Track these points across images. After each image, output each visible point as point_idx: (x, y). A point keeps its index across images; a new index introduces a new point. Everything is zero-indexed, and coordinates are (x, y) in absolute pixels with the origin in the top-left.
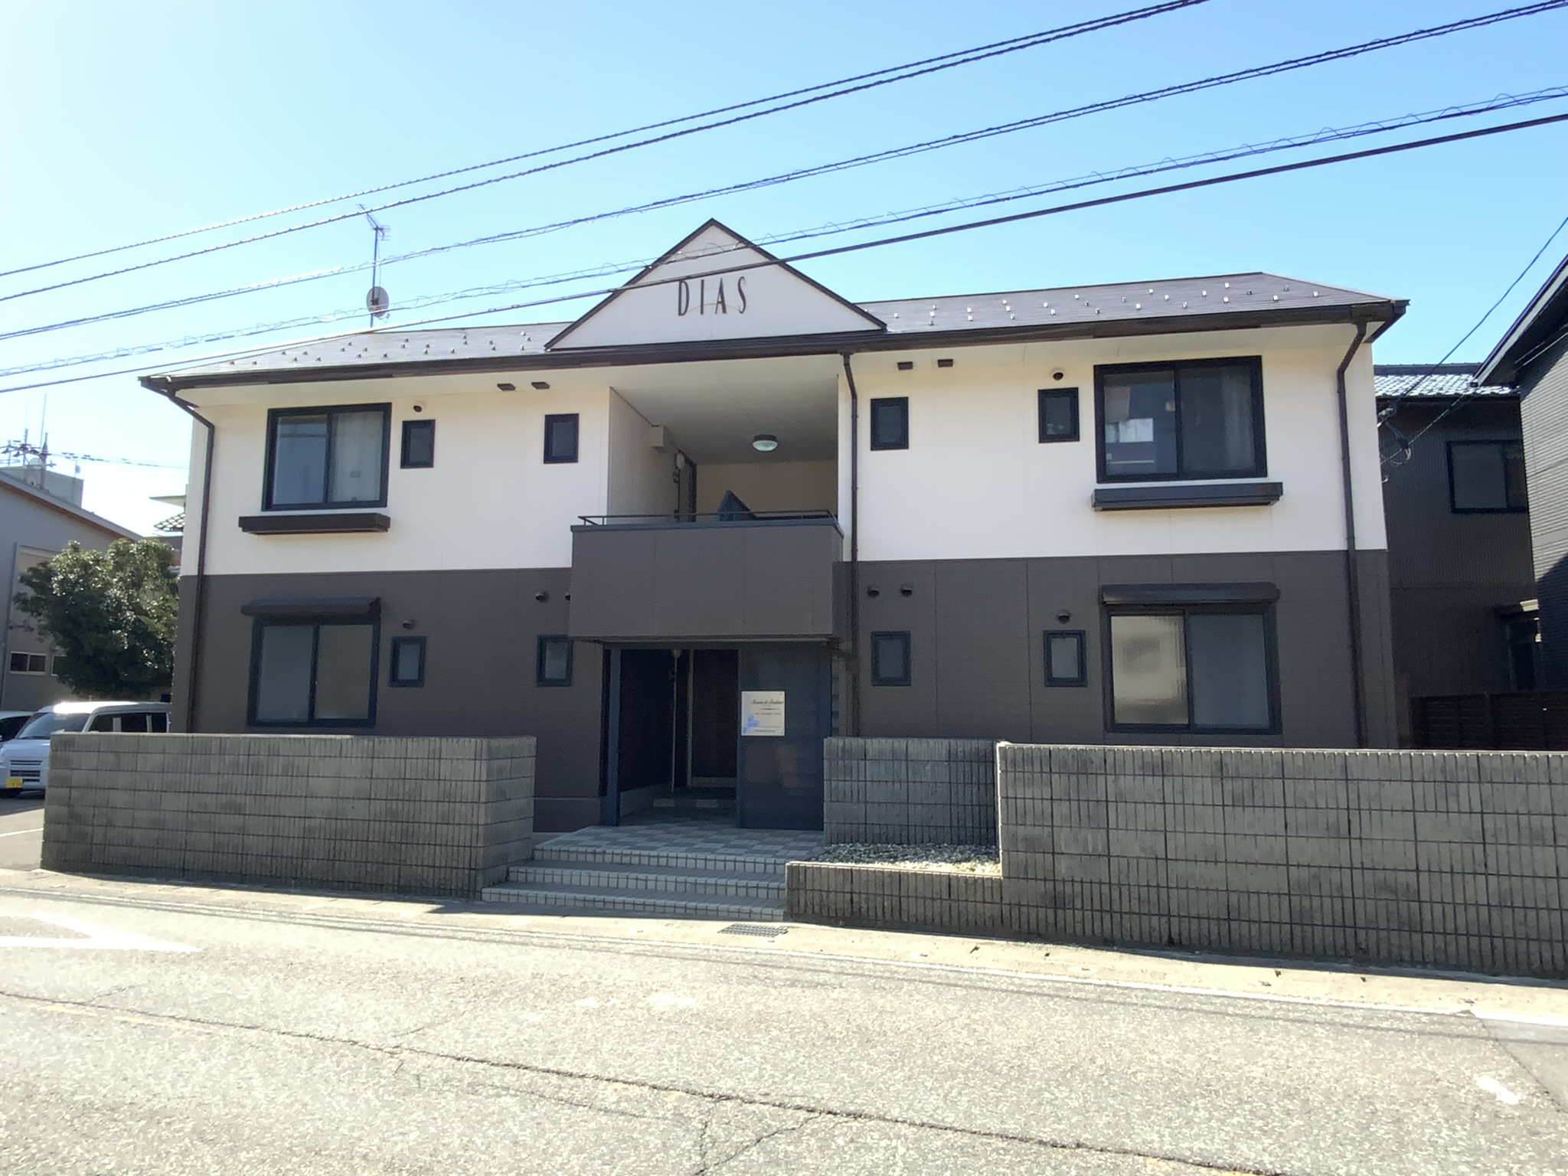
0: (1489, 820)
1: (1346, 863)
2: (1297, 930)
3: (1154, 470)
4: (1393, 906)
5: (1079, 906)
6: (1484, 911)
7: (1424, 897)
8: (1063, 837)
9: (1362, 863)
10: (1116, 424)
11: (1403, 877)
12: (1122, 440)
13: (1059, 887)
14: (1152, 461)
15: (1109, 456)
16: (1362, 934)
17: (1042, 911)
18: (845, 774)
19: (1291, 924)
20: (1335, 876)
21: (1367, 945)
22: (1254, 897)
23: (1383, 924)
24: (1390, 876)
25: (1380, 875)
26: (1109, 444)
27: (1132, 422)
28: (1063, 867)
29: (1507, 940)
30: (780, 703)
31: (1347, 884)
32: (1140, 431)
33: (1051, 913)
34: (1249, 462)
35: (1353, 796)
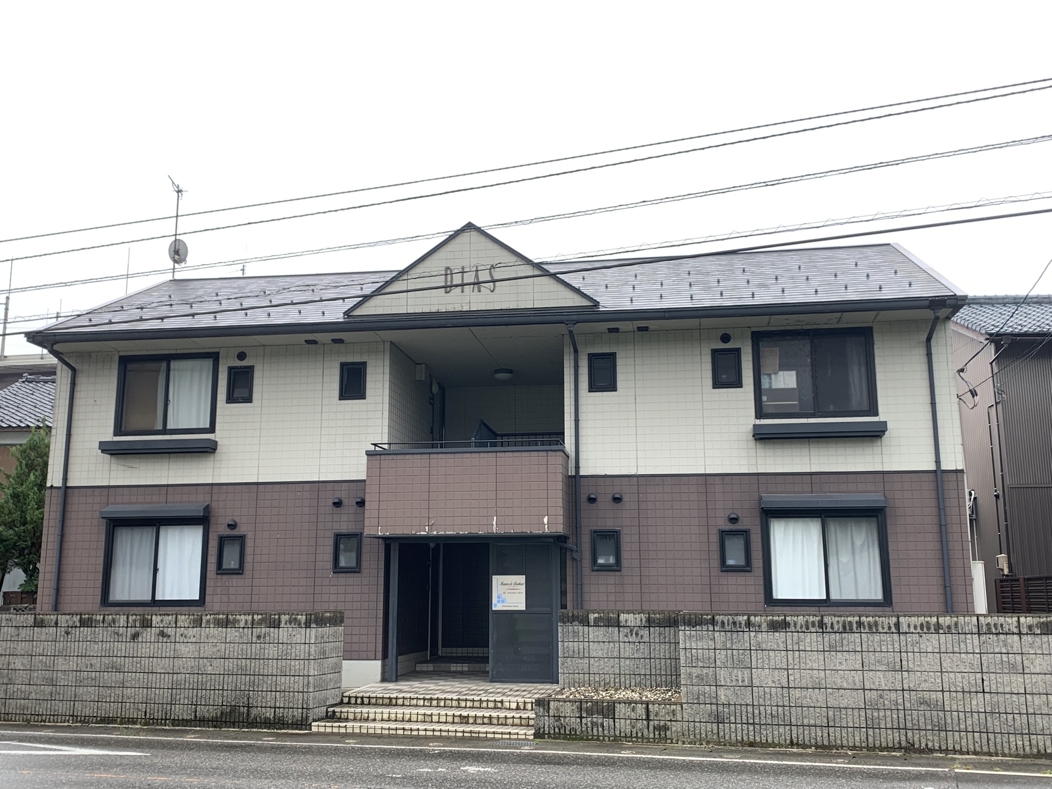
0: (984, 657)
1: (899, 687)
2: (870, 732)
3: (797, 410)
4: (928, 714)
5: (733, 721)
6: (982, 716)
7: (947, 708)
8: (722, 674)
9: (909, 687)
10: (770, 375)
11: (934, 696)
12: (774, 387)
13: (720, 708)
14: (796, 403)
15: (764, 398)
16: (910, 734)
17: (709, 725)
18: (573, 637)
19: (867, 728)
20: (893, 695)
21: (913, 741)
22: (844, 711)
23: (922, 726)
24: (926, 695)
25: (920, 695)
26: (764, 389)
27: (781, 373)
28: (723, 696)
29: (996, 734)
30: (522, 584)
31: (900, 701)
32: (786, 380)
33: (715, 726)
34: (865, 406)
35: (903, 643)
